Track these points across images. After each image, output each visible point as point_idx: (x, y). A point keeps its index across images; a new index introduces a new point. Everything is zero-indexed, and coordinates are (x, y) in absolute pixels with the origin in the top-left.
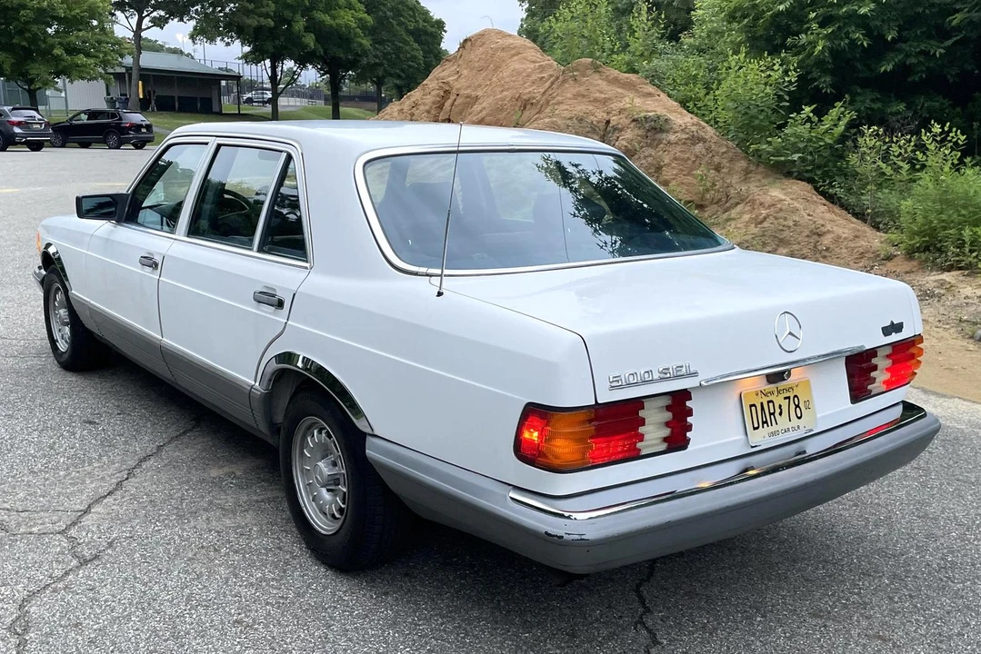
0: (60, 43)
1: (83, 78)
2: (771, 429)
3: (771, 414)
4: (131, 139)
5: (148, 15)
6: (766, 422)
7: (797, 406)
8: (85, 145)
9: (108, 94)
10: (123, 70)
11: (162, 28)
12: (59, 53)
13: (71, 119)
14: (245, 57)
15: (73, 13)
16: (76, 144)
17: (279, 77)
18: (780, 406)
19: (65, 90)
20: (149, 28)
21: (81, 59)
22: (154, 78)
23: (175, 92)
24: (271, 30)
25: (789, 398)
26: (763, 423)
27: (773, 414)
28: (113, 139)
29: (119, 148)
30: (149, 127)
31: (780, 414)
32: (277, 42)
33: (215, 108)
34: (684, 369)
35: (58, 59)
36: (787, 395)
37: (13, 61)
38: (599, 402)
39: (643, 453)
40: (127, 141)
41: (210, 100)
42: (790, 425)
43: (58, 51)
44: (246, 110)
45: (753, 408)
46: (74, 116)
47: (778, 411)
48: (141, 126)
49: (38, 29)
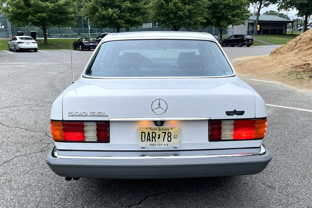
0: (230, 15)
1: (236, 25)
2: (151, 143)
3: (153, 137)
4: (246, 44)
5: (263, 3)
6: (150, 140)
7: (169, 137)
8: (233, 46)
9: (248, 30)
10: (254, 22)
11: (267, 7)
12: (230, 17)
13: (229, 38)
14: (298, 14)
15: (235, 4)
16: (230, 46)
17: (308, 21)
18: (159, 135)
19: (233, 29)
20: (263, 7)
21: (236, 18)
22: (263, 23)
23: (270, 28)
24: (306, 4)
25: (165, 133)
26: (148, 140)
27: (155, 137)
28: (240, 44)
29: (242, 47)
30: (252, 40)
31: (159, 138)
32: (308, 8)
33: (284, 33)
34: (102, 114)
35: (230, 19)
36: (165, 131)
37: (216, 21)
38: (64, 120)
39: (87, 140)
40: (244, 45)
41: (283, 30)
42: (163, 143)
43: (229, 17)
44: (295, 33)
45: (143, 134)
46: (231, 37)
47: (157, 136)
48: (249, 39)
49: (224, 11)
